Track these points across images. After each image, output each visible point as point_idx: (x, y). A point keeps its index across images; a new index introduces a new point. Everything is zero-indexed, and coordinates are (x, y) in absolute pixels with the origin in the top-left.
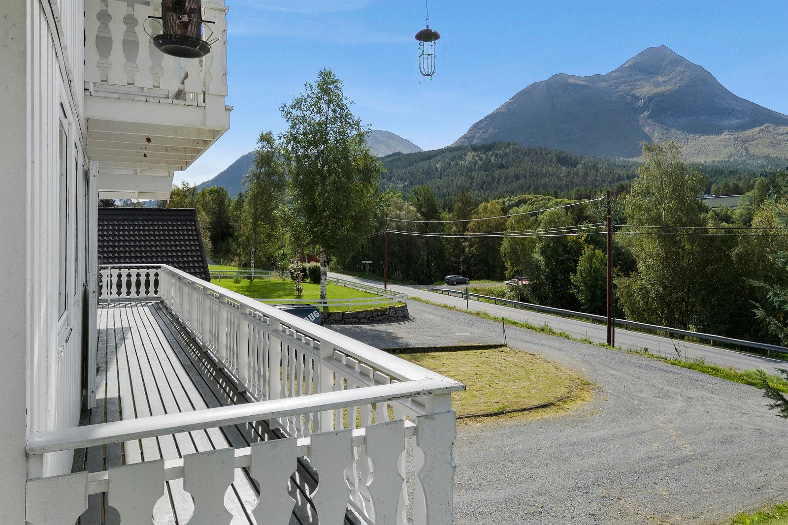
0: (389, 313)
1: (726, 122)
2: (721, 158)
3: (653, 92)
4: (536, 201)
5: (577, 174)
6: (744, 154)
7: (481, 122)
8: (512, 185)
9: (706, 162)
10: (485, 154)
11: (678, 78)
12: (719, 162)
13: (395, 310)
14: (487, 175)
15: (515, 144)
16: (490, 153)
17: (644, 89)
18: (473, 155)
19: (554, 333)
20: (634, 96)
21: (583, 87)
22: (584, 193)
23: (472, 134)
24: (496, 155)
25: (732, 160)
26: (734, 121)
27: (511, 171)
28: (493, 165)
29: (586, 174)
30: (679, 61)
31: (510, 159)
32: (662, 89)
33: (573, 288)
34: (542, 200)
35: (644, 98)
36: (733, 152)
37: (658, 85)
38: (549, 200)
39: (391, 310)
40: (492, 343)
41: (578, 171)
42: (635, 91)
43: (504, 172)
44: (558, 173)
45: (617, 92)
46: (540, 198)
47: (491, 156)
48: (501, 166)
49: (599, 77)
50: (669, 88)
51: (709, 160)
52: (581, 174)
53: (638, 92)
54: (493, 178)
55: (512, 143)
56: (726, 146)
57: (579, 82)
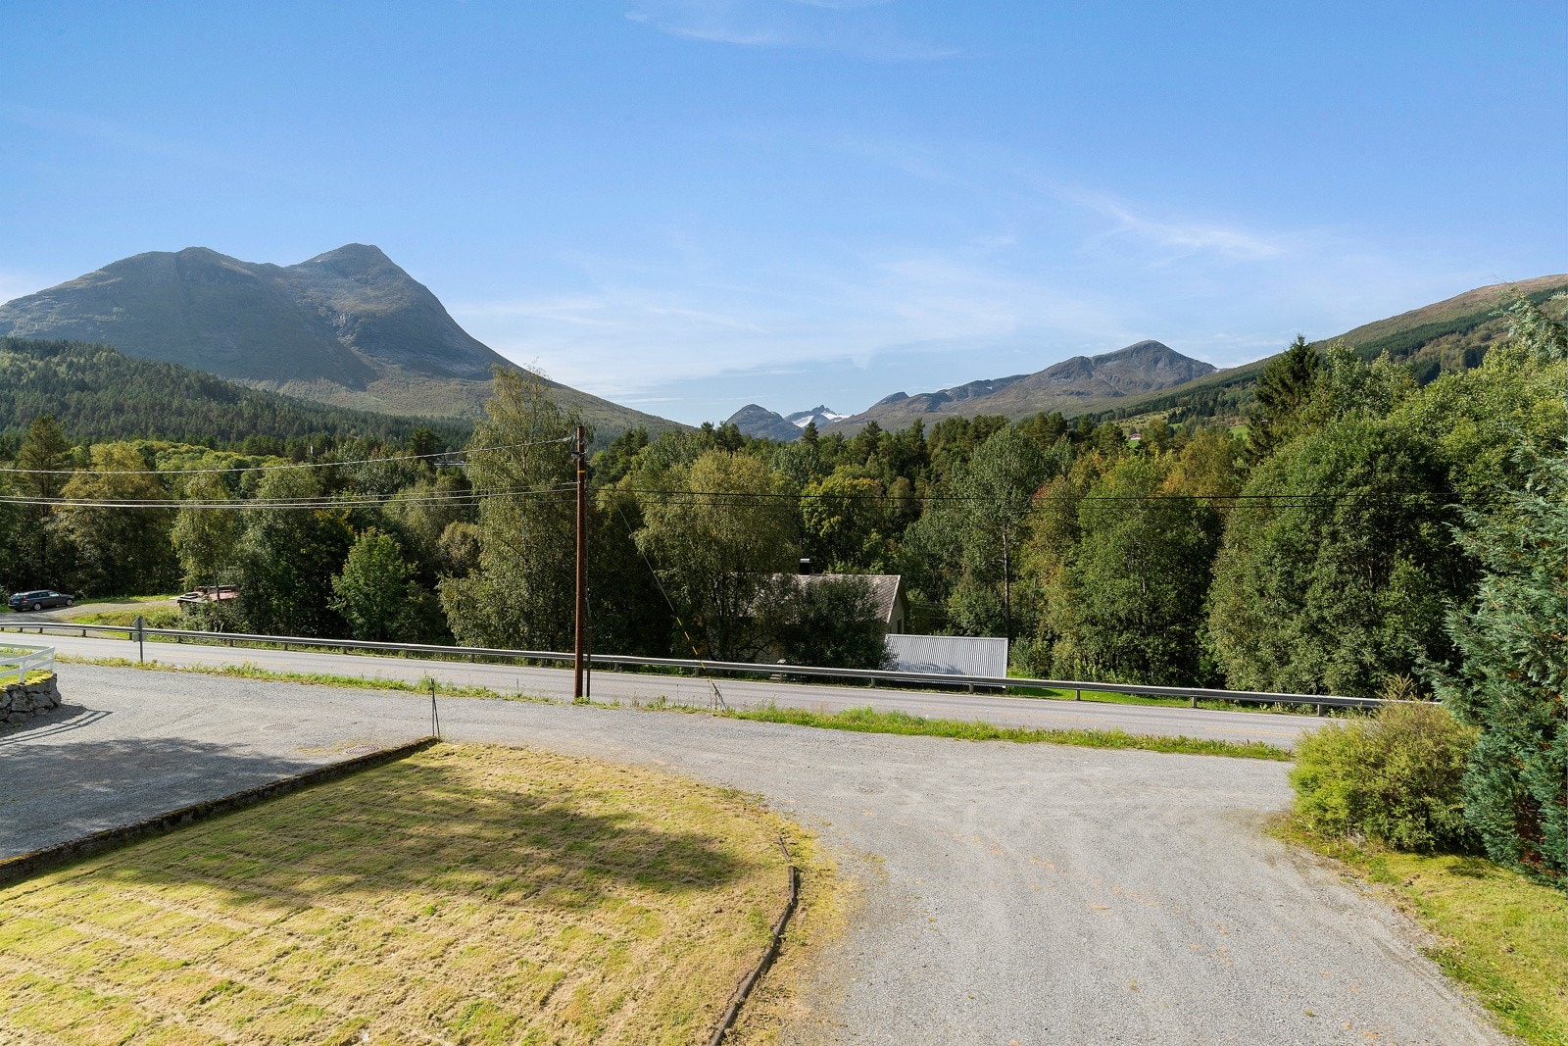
0: (9, 705)
1: (457, 368)
2: (451, 414)
3: (360, 308)
4: (175, 453)
5: (240, 414)
6: (479, 412)
7: (30, 299)
8: (108, 423)
9: (432, 416)
10: (42, 359)
11: (396, 297)
12: (449, 419)
13: (27, 693)
14: (50, 400)
15: (113, 350)
16: (56, 360)
17: (346, 302)
18: (13, 359)
19: (411, 690)
20: (330, 309)
21: (245, 278)
22: (264, 446)
23: (6, 317)
24: (71, 365)
25: (465, 418)
26: (466, 368)
27: (106, 397)
28: (63, 383)
29: (256, 416)
30: (395, 272)
31: (102, 375)
32: (372, 307)
33: (337, 600)
34: (187, 452)
35: (346, 315)
36: (466, 407)
37: (366, 300)
38: (202, 452)
39: (15, 695)
40: (411, 742)
41: (241, 410)
42: (332, 302)
43: (88, 399)
44: (205, 409)
45: (304, 298)
46: (184, 449)
47: (58, 364)
48: (82, 387)
49: (271, 270)
50: (381, 307)
51: (437, 415)
52: (246, 415)
53: (336, 304)
54: (65, 406)
55: (105, 347)
56: (456, 399)
57: (237, 268)
